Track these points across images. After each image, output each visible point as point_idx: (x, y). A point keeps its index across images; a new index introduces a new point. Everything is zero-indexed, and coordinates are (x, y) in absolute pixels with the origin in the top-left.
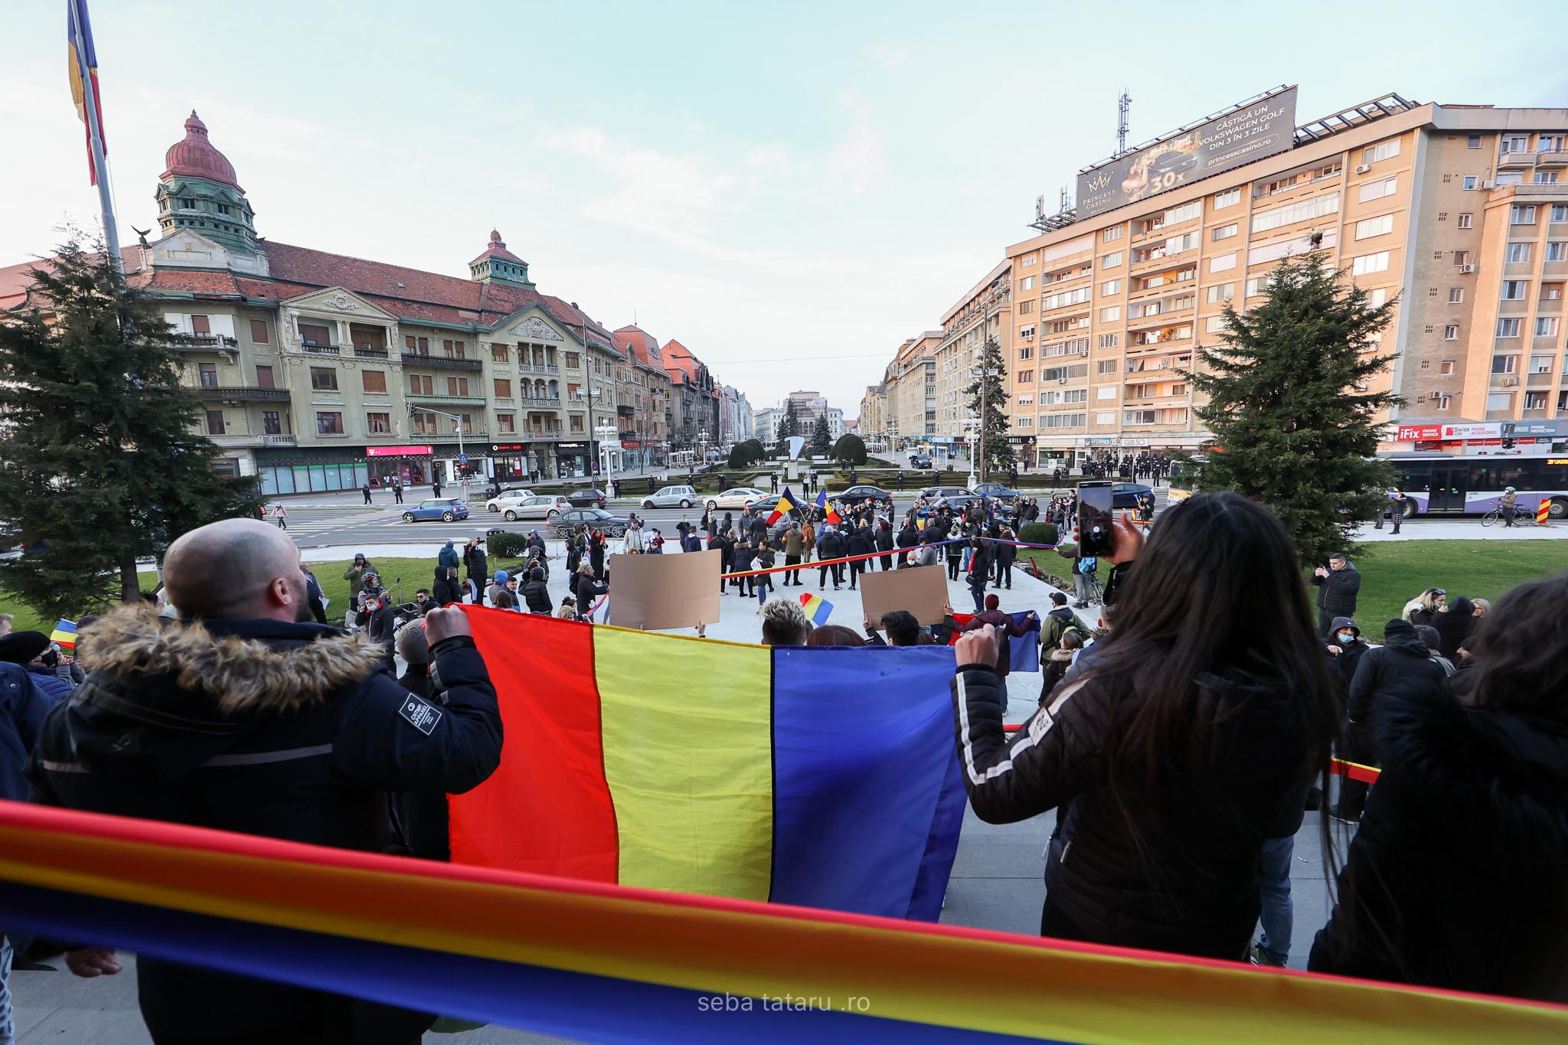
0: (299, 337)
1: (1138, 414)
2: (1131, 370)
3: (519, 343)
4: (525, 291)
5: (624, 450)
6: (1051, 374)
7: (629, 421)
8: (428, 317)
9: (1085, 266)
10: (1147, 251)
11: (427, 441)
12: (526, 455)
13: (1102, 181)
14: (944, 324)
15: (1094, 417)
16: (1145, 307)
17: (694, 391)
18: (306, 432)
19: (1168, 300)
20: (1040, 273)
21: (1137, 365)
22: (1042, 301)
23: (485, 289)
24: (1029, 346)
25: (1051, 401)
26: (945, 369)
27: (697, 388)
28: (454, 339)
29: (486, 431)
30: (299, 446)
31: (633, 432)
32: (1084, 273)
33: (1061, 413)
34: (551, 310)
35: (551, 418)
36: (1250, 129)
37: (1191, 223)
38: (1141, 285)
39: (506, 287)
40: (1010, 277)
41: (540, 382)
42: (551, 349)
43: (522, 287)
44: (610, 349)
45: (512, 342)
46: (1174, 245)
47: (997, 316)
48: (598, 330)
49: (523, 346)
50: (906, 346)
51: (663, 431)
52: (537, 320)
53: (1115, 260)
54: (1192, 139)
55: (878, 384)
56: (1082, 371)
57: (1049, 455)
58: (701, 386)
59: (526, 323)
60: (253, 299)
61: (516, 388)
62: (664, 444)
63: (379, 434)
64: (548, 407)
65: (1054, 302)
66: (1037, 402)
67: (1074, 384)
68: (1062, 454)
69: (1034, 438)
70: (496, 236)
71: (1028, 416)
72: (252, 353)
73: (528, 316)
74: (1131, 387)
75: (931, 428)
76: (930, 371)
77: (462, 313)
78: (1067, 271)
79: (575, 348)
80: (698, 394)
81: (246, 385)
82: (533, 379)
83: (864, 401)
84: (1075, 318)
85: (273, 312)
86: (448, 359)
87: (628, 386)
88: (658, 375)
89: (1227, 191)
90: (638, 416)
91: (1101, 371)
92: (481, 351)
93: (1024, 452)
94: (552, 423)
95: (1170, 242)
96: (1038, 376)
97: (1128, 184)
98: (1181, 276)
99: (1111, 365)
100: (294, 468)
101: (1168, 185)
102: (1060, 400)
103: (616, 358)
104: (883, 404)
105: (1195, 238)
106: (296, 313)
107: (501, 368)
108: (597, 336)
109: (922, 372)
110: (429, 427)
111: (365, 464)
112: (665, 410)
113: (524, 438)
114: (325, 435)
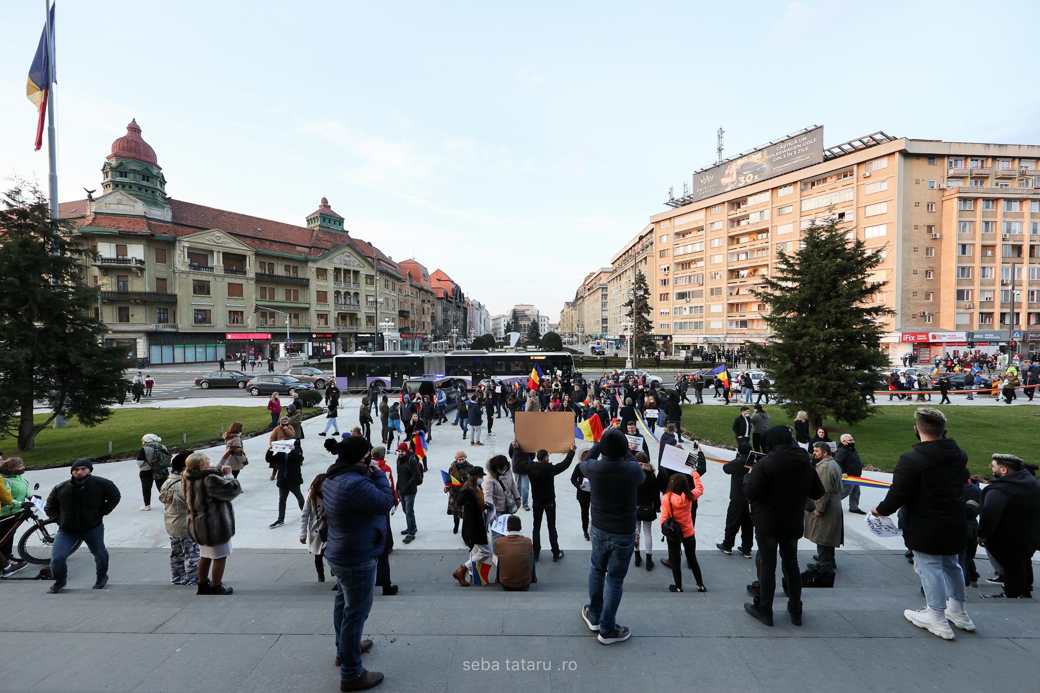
0: (187, 260)
1: (737, 322)
2: (731, 294)
3: (335, 268)
4: (341, 235)
5: (402, 339)
6: (682, 296)
7: (406, 321)
8: (276, 250)
9: (700, 229)
10: (738, 221)
11: (268, 330)
12: (335, 341)
13: (708, 178)
14: (613, 263)
15: (708, 324)
16: (738, 255)
17: (451, 302)
18: (185, 323)
19: (752, 251)
20: (672, 234)
21: (734, 291)
22: (674, 250)
23: (315, 234)
24: (666, 278)
25: (681, 313)
26: (614, 292)
27: (453, 300)
28: (292, 264)
29: (309, 324)
30: (180, 331)
31: (408, 327)
32: (699, 233)
33: (688, 320)
34: (357, 248)
35: (353, 318)
36: (797, 150)
37: (765, 204)
38: (735, 241)
39: (329, 233)
40: (653, 235)
41: (347, 293)
42: (356, 273)
43: (340, 233)
44: (395, 273)
45: (330, 267)
46: (754, 218)
47: (645, 258)
48: (389, 261)
49: (337, 270)
50: (589, 276)
51: (429, 328)
52: (348, 254)
53: (717, 226)
54: (762, 155)
55: (572, 301)
56: (700, 294)
57: (680, 347)
58: (456, 299)
59: (340, 256)
60: (159, 235)
61: (331, 297)
62: (429, 336)
63: (234, 325)
64: (351, 309)
65: (681, 251)
66: (672, 313)
67: (695, 302)
68: (689, 347)
69: (671, 336)
70: (325, 201)
71: (666, 322)
72: (155, 270)
73: (342, 251)
74: (731, 305)
75: (605, 329)
76: (604, 293)
77: (298, 248)
78: (689, 232)
79: (372, 272)
80: (454, 305)
81: (148, 290)
82: (343, 291)
83: (563, 311)
84: (695, 261)
85: (171, 244)
86: (286, 277)
87: (407, 298)
88: (427, 291)
89: (785, 186)
90: (412, 317)
91: (712, 294)
92: (309, 272)
93: (665, 345)
94: (354, 320)
95: (751, 216)
96: (672, 297)
97: (724, 181)
98: (760, 236)
99: (719, 290)
100: (175, 346)
101: (749, 182)
102: (687, 312)
103: (399, 280)
104: (575, 314)
105: (767, 213)
106: (187, 245)
107: (322, 283)
108: (387, 265)
109: (600, 293)
110: (270, 322)
111: (224, 345)
112: (431, 314)
113: (334, 330)
114: (198, 325)
